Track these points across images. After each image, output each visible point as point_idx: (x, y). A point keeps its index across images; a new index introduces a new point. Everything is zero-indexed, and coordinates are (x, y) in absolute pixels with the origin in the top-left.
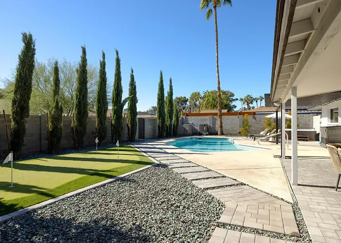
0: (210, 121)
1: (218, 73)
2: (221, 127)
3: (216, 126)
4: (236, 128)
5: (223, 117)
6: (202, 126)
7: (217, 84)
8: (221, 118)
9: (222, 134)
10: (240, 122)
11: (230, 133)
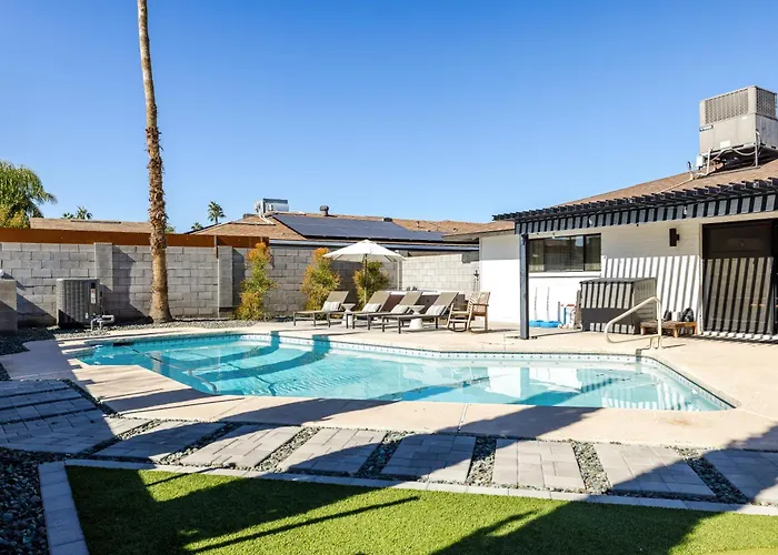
0: (102, 264)
1: (149, 68)
2: (164, 290)
3: (132, 289)
4: (209, 295)
5: (169, 249)
6: (78, 289)
7: (148, 115)
8: (163, 255)
9: (168, 318)
10: (223, 273)
11: (189, 311)
